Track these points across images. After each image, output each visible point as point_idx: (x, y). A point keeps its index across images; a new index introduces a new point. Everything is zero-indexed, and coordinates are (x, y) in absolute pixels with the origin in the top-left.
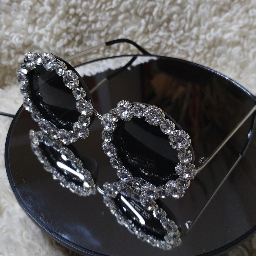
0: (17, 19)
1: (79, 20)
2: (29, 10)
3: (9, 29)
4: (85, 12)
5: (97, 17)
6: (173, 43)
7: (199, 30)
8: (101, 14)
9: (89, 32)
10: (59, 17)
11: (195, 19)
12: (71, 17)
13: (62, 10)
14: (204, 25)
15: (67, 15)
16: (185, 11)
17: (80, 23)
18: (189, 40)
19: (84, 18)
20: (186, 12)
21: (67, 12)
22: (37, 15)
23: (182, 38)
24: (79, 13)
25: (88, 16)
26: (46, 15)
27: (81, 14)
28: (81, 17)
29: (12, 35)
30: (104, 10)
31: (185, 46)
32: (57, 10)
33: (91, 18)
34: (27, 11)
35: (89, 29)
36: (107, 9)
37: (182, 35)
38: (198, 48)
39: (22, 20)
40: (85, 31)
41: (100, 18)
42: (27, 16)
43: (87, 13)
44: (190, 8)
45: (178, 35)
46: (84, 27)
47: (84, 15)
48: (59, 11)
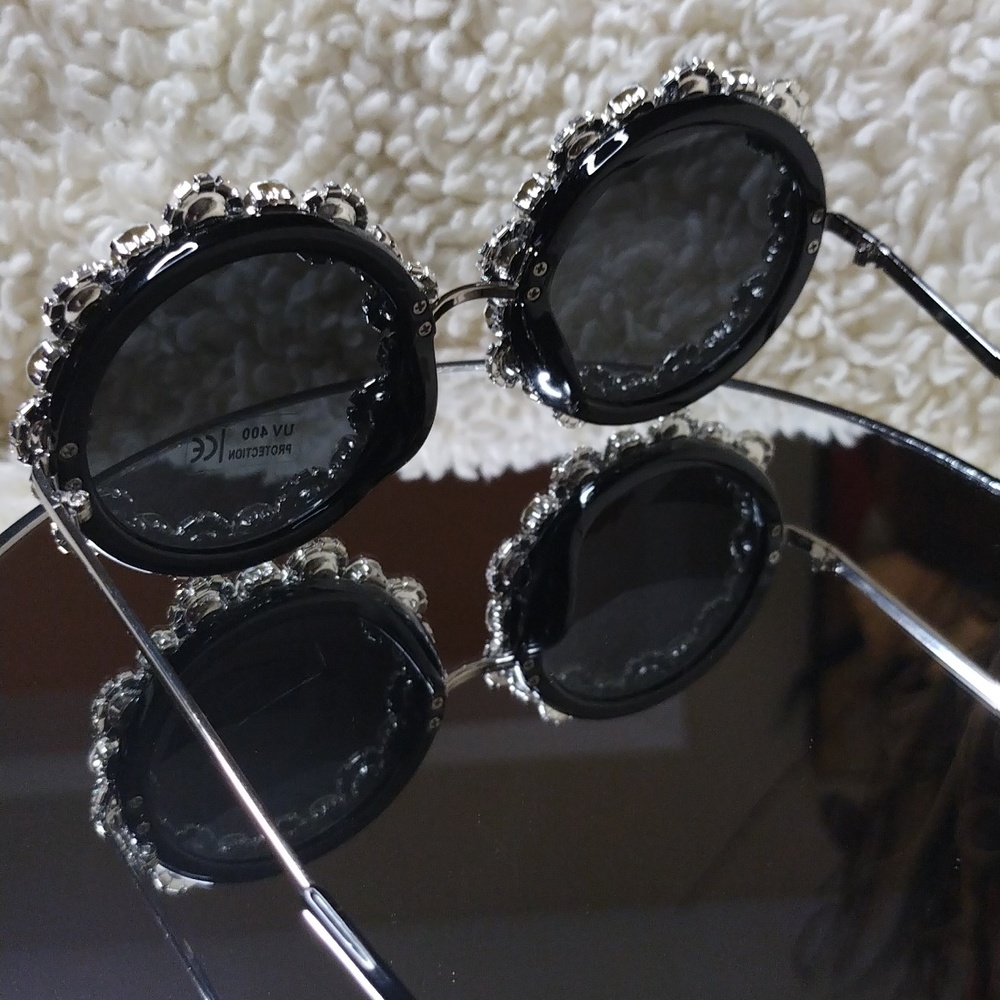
0: (127, 158)
1: (400, 189)
2: (178, 124)
3: (85, 197)
4: (427, 151)
5: (481, 179)
6: (822, 333)
7: (952, 281)
8: (500, 169)
9: (440, 246)
10: (305, 162)
11: (934, 223)
12: (360, 169)
13: (320, 132)
14: (979, 258)
15: (345, 161)
16: (889, 184)
17: (401, 202)
18: (900, 325)
19: (420, 179)
20: (897, 192)
21: (349, 147)
22: (213, 148)
23: (870, 310)
24: (401, 152)
25: (438, 174)
26: (256, 153)
27: (405, 161)
28: (407, 172)
29: (94, 223)
30: (515, 151)
31: (882, 351)
32: (300, 132)
33: (451, 184)
34: (169, 126)
35: (439, 232)
36: (526, 149)
37: (869, 297)
38: (943, 363)
39: (150, 163)
40: (422, 240)
41: (490, 185)
42: (167, 147)
43: (434, 160)
44: (914, 175)
45: (850, 294)
46: (418, 221)
47: (423, 164)
48: (307, 135)
